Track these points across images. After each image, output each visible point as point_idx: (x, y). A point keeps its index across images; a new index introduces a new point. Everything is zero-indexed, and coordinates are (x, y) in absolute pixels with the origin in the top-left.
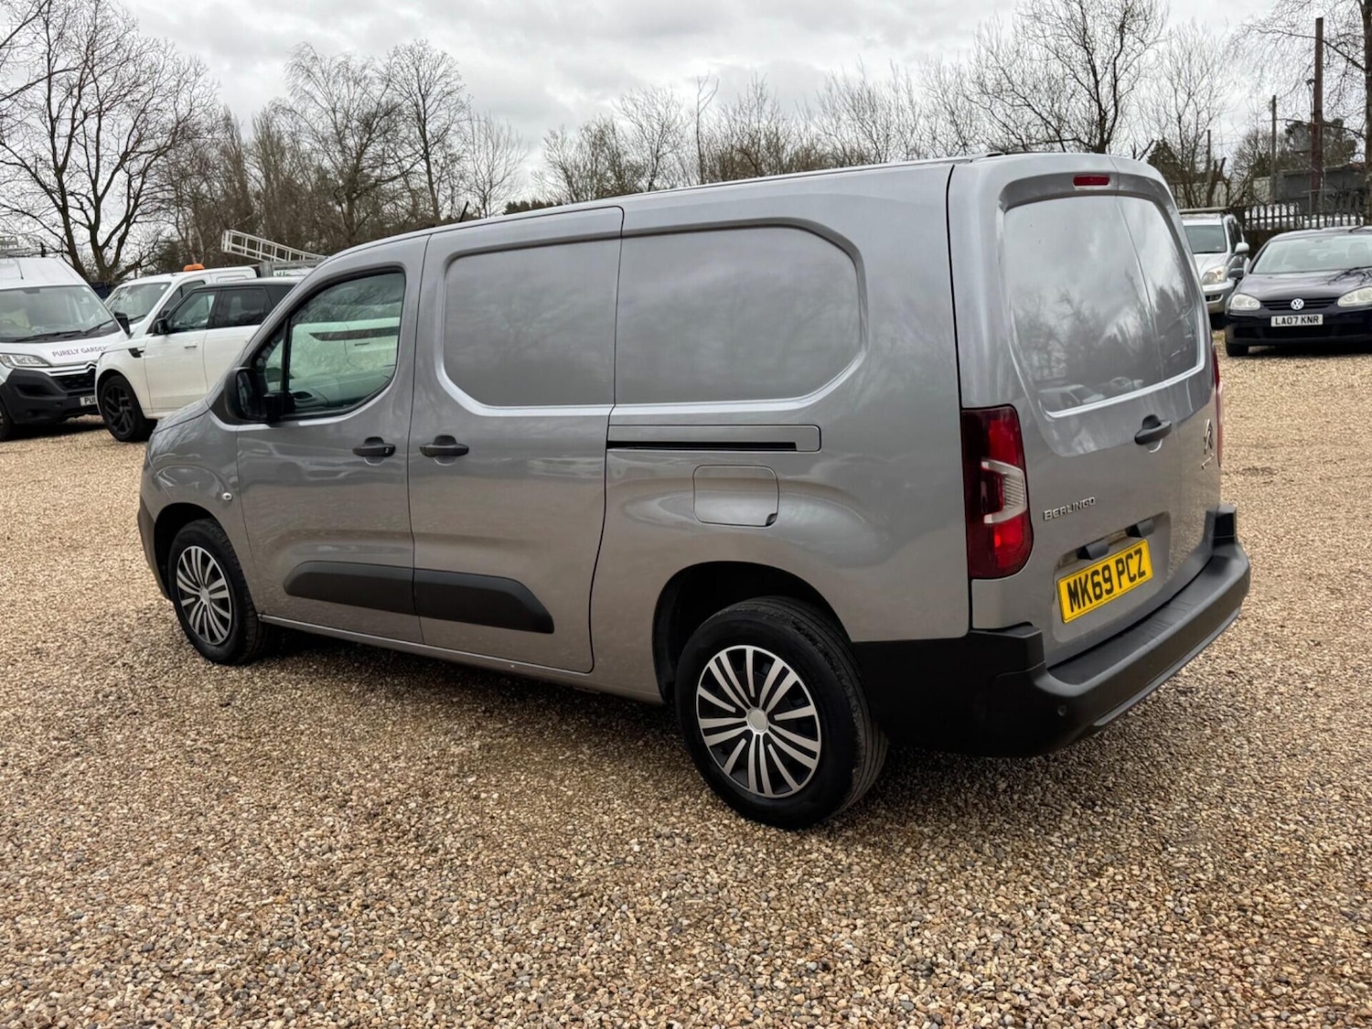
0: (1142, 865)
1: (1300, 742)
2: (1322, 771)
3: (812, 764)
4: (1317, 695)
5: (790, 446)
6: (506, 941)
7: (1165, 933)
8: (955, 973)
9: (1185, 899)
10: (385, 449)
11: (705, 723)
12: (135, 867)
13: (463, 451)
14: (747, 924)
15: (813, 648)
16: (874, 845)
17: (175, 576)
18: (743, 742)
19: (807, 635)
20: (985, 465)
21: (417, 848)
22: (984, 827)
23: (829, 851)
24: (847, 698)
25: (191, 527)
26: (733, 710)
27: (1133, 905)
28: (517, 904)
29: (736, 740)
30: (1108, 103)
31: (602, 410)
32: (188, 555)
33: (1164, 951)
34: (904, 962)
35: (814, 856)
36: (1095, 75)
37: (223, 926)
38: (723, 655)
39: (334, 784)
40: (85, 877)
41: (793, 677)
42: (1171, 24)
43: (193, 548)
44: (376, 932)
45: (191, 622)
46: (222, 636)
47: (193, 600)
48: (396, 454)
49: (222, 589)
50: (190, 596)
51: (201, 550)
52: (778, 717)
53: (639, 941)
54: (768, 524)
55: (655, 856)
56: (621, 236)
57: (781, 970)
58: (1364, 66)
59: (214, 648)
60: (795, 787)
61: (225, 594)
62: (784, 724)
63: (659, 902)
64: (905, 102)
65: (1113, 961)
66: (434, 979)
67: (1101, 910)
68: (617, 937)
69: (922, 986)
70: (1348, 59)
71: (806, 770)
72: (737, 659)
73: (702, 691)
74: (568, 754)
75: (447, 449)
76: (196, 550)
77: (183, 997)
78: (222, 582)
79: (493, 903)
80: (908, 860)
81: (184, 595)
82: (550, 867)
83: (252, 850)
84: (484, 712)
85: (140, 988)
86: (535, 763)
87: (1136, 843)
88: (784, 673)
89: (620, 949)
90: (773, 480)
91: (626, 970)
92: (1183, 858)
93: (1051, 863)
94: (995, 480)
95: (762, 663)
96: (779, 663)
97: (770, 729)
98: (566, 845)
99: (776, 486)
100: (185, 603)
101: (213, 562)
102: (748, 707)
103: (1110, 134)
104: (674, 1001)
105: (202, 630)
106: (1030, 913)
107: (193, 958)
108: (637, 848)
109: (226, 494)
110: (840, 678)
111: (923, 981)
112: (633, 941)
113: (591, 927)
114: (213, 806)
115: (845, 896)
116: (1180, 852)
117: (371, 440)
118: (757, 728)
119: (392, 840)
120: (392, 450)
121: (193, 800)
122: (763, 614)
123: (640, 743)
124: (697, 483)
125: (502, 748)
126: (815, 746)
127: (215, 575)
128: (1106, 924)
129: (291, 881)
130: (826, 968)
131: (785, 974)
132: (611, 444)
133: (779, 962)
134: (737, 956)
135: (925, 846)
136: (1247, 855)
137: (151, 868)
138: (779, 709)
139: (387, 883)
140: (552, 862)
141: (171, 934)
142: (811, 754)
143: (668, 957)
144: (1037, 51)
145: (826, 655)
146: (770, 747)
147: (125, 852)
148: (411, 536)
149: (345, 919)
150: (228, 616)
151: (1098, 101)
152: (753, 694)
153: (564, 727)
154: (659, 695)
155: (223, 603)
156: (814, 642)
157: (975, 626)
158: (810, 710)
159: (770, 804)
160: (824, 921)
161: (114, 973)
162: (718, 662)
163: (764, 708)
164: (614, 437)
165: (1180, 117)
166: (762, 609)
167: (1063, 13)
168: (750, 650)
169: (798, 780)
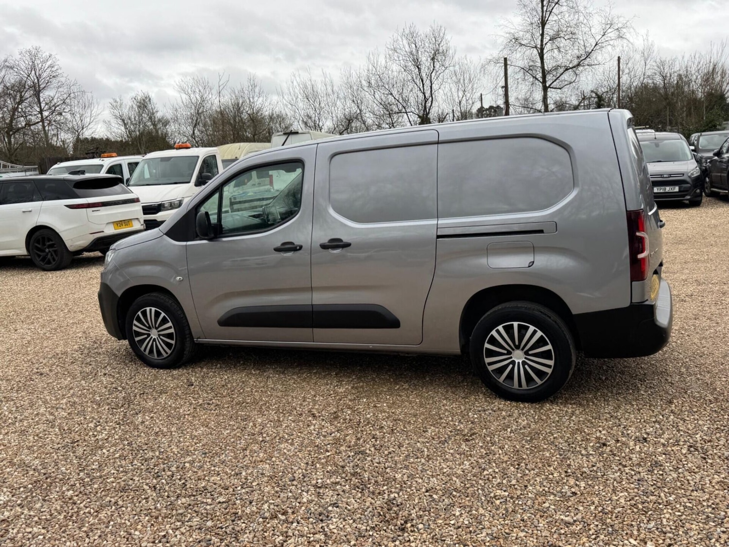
0: (684, 398)
1: (698, 351)
2: (717, 360)
3: (549, 371)
4: (688, 335)
5: (541, 231)
6: (460, 454)
7: (716, 417)
8: (655, 439)
9: (712, 405)
10: (296, 247)
11: (488, 360)
12: (239, 452)
13: (348, 245)
14: (555, 436)
15: (549, 320)
16: (574, 404)
17: (131, 324)
18: (511, 366)
19: (546, 315)
20: (638, 234)
21: (372, 427)
22: (612, 392)
23: (558, 408)
24: (567, 340)
25: (146, 297)
26: (505, 352)
27: (695, 410)
28: (446, 441)
29: (507, 366)
30: (428, 94)
31: (434, 222)
32: (144, 313)
33: (722, 422)
34: (633, 438)
35: (554, 410)
36: (422, 81)
37: (318, 465)
38: (500, 328)
39: (298, 409)
40: (218, 459)
41: (539, 334)
42: (456, 58)
43: (148, 309)
44: (396, 458)
45: (142, 349)
46: (167, 353)
47: (146, 336)
48: (303, 249)
49: (170, 328)
50: (143, 334)
51: (153, 309)
52: (530, 352)
53: (518, 447)
54: (529, 267)
55: (487, 418)
56: (438, 143)
57: (587, 448)
58: (541, 81)
59: (160, 361)
60: (539, 382)
61: (172, 330)
62: (534, 355)
63: (508, 433)
64: (330, 90)
65: (709, 428)
66: (445, 470)
67: (686, 413)
68: (506, 446)
69: (648, 445)
70: (533, 77)
71: (545, 374)
72: (509, 329)
73: (487, 345)
74: (398, 386)
75: (336, 244)
76: (151, 310)
77: (337, 493)
78: (170, 324)
79: (434, 442)
80: (594, 407)
81: (138, 334)
82: (445, 427)
83: (292, 437)
84: (336, 374)
85: (310, 493)
86: (386, 391)
87: (674, 391)
88: (535, 332)
89: (512, 450)
90: (529, 247)
91: (524, 457)
92: (696, 393)
93: (650, 401)
94: (641, 240)
95: (523, 330)
96: (532, 328)
97: (525, 358)
98: (441, 418)
99: (534, 249)
100: (137, 339)
101: (163, 314)
102: (513, 350)
103: (429, 110)
104: (556, 463)
105: (151, 351)
106: (661, 417)
107: (321, 479)
108: (475, 416)
109: (178, 278)
110: (563, 331)
111: (645, 444)
112: (515, 446)
113: (490, 445)
114: (246, 424)
115: (584, 421)
116: (692, 392)
117: (284, 244)
118: (518, 359)
119: (357, 426)
120: (301, 247)
121: (231, 423)
122: (522, 307)
123: (427, 379)
124: (488, 251)
125: (362, 387)
126: (551, 363)
127: (164, 321)
128: (692, 417)
129: (329, 446)
130: (604, 445)
131: (589, 448)
132: (438, 237)
133: (584, 446)
134: (564, 446)
135: (596, 402)
136: (718, 390)
137: (248, 451)
138: (532, 348)
139: (376, 441)
140: (443, 425)
141: (297, 472)
142: (549, 366)
143: (536, 450)
144: (395, 67)
145: (556, 322)
146: (526, 366)
147: (225, 447)
148: (312, 289)
149: (374, 456)
150: (173, 342)
151: (424, 93)
152: (517, 343)
153: (383, 377)
154: (459, 351)
155: (170, 336)
156: (550, 317)
157: (633, 301)
158: (549, 347)
159: (525, 392)
160: (586, 430)
161: (289, 490)
162: (498, 331)
163: (523, 349)
164: (439, 234)
165: (460, 102)
166: (519, 305)
167: (407, 49)
168: (516, 324)
169: (541, 379)
